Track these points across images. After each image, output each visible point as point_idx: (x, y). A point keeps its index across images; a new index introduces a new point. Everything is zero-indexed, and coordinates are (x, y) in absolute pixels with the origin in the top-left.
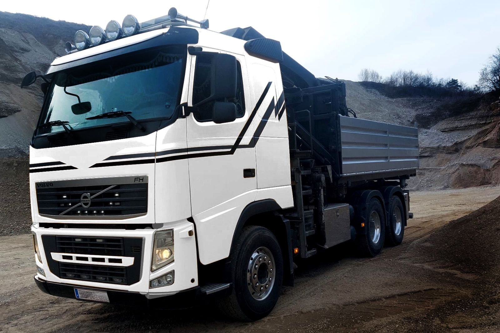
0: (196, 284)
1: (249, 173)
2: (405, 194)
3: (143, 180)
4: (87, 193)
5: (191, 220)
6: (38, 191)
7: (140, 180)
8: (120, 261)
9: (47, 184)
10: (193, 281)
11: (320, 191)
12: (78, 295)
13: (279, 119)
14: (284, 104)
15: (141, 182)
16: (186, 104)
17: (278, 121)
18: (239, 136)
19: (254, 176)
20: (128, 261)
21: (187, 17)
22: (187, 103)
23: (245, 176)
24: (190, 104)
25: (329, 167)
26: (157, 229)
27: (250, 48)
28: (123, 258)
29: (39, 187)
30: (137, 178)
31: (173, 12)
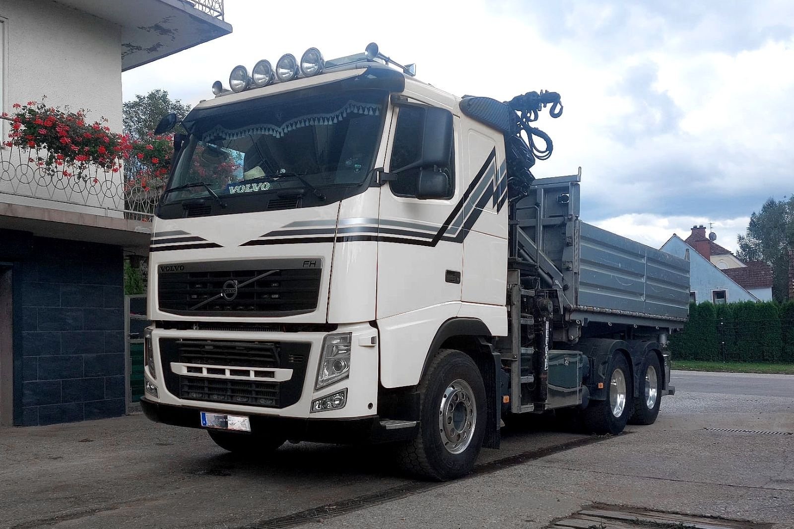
0: (374, 411)
1: (453, 277)
2: (664, 356)
3: (315, 264)
4: (232, 280)
5: (374, 324)
6: (161, 276)
7: (311, 264)
8: (272, 374)
9: (175, 267)
10: (370, 406)
11: (544, 323)
12: (204, 422)
13: (498, 211)
14: (506, 192)
15: (312, 267)
16: (381, 170)
17: (496, 213)
18: (444, 224)
19: (458, 282)
20: (283, 375)
21: (389, 58)
22: (383, 169)
23: (448, 280)
24: (387, 170)
25: (559, 291)
26: (329, 332)
27: (468, 108)
28: (277, 370)
29: (163, 271)
30: (306, 261)
31: (373, 49)
